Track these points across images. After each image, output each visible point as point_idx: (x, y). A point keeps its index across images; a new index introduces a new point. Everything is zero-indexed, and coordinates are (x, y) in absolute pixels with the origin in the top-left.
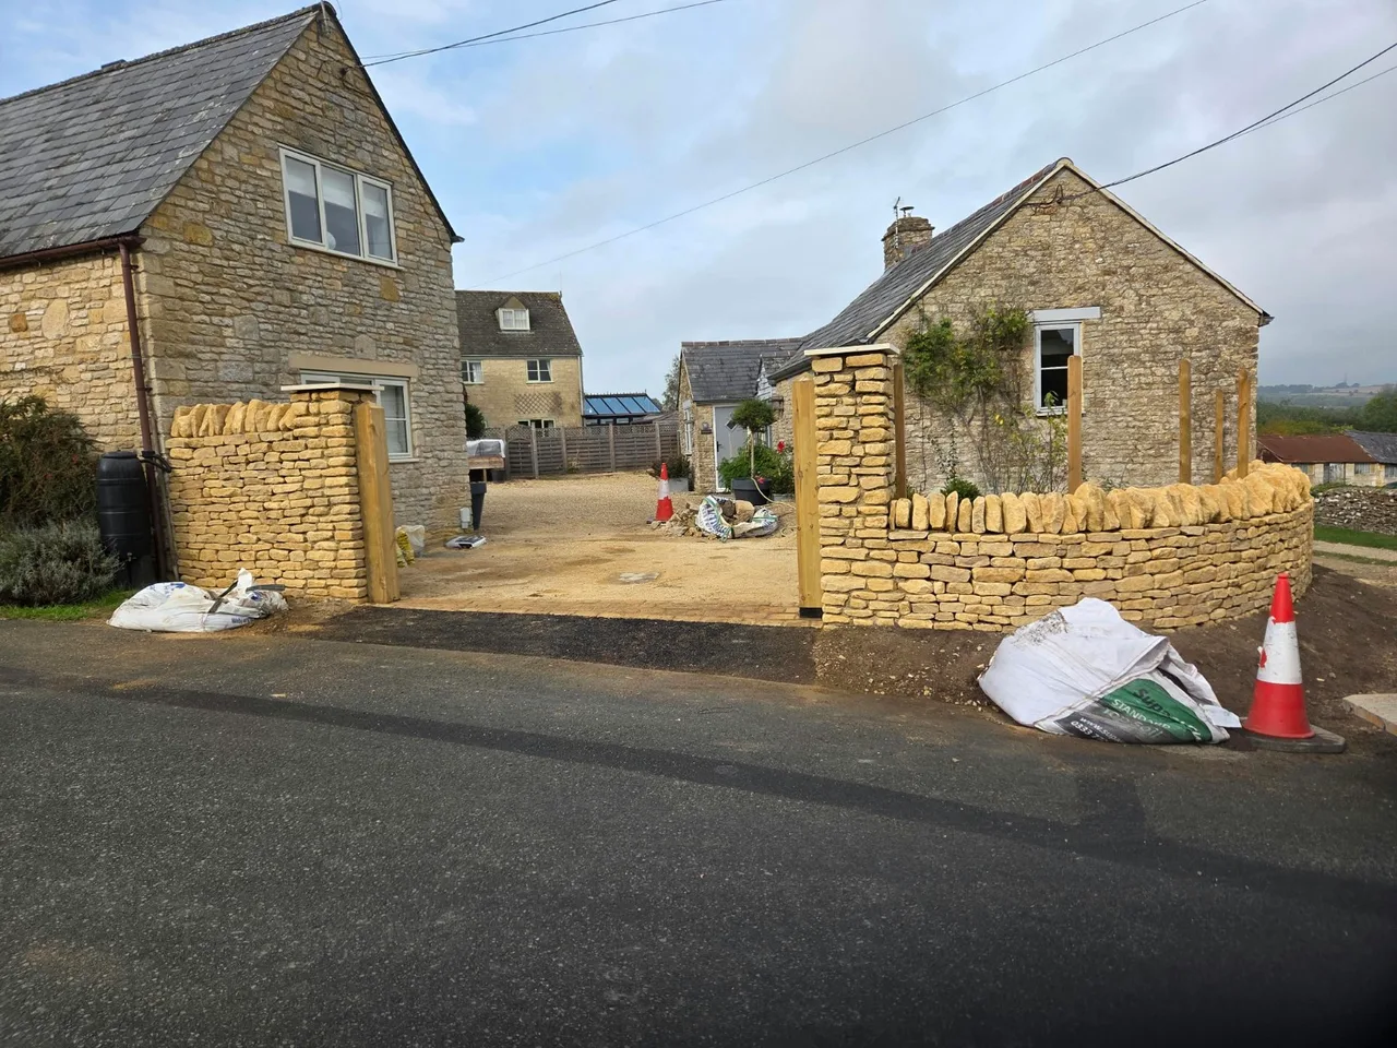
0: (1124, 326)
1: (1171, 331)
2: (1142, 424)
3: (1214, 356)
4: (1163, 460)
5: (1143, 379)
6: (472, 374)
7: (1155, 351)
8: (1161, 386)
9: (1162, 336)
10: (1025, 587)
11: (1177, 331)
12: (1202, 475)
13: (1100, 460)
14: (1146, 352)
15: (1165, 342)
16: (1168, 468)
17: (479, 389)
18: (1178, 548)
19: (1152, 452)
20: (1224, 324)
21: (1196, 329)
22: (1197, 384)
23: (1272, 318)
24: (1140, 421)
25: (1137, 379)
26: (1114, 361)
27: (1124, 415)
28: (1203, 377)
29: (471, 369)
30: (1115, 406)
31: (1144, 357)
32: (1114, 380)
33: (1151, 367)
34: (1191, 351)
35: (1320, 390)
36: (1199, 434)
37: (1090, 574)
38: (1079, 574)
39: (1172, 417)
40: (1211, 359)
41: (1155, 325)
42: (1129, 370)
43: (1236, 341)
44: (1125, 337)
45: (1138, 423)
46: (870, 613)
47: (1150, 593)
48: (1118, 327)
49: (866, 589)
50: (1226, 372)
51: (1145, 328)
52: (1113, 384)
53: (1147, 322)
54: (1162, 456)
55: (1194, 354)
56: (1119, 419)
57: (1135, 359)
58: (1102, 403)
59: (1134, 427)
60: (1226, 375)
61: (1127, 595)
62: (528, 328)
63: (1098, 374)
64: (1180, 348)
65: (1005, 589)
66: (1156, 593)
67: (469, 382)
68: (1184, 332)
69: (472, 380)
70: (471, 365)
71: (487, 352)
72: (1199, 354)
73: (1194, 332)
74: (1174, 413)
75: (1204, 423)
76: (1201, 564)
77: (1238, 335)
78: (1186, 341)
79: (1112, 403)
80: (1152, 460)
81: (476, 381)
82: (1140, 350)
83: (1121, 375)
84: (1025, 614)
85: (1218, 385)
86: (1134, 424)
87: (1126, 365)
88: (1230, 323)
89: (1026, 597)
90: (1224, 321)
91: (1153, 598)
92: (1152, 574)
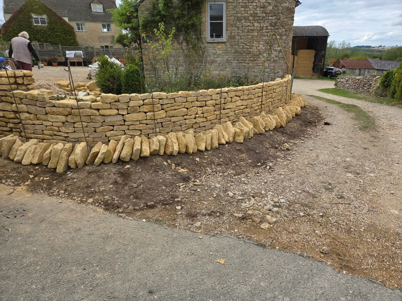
0: (243, 4)
1: (261, 7)
2: (248, 47)
3: (278, 19)
4: (256, 62)
5: (250, 28)
6: (82, 28)
7: (255, 15)
8: (256, 31)
9: (258, 9)
10: (72, 118)
11: (264, 7)
12: (270, 69)
13: (232, 61)
14: (251, 16)
15: (259, 12)
16: (257, 65)
17: (85, 33)
18: (160, 99)
19: (252, 59)
20: (282, 5)
21: (271, 7)
22: (270, 31)
23: (301, 3)
24: (248, 46)
25: (247, 27)
26: (239, 20)
27: (242, 43)
28: (273, 28)
29: (81, 26)
30: (239, 39)
31: (251, 18)
32: (238, 27)
33: (253, 23)
34: (269, 16)
35: (374, 47)
36: (270, 52)
37: (108, 112)
38: (102, 112)
39: (260, 44)
40: (276, 21)
41: (255, 4)
42: (244, 24)
43: (286, 12)
44: (243, 9)
45: (247, 47)
46: (9, 129)
47: (144, 122)
48: (241, 4)
49: (4, 117)
50: (282, 26)
51: (251, 5)
52: (238, 29)
53: (252, 3)
54: (255, 60)
55: (270, 18)
56: (240, 45)
57: (246, 19)
58: (234, 37)
59: (245, 48)
60: (282, 28)
61: (130, 123)
62: (103, 12)
63: (232, 25)
64: (264, 15)
65: (63, 118)
66: (148, 122)
67: (81, 31)
68: (266, 8)
69: (82, 30)
70: (81, 24)
71: (87, 20)
72: (272, 18)
73: (270, 8)
74: (261, 43)
75: (272, 47)
76: (176, 107)
77: (287, 10)
78: (267, 12)
79: (237, 37)
80: (252, 62)
81: (84, 31)
82: (249, 15)
83: (241, 26)
84: (75, 132)
85: (278, 32)
86: (245, 47)
87: (243, 21)
88: (284, 5)
89: (74, 123)
90: (282, 3)
91: (147, 124)
92: (146, 113)
